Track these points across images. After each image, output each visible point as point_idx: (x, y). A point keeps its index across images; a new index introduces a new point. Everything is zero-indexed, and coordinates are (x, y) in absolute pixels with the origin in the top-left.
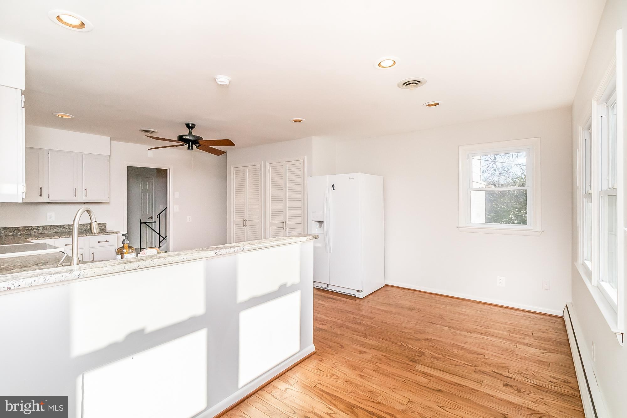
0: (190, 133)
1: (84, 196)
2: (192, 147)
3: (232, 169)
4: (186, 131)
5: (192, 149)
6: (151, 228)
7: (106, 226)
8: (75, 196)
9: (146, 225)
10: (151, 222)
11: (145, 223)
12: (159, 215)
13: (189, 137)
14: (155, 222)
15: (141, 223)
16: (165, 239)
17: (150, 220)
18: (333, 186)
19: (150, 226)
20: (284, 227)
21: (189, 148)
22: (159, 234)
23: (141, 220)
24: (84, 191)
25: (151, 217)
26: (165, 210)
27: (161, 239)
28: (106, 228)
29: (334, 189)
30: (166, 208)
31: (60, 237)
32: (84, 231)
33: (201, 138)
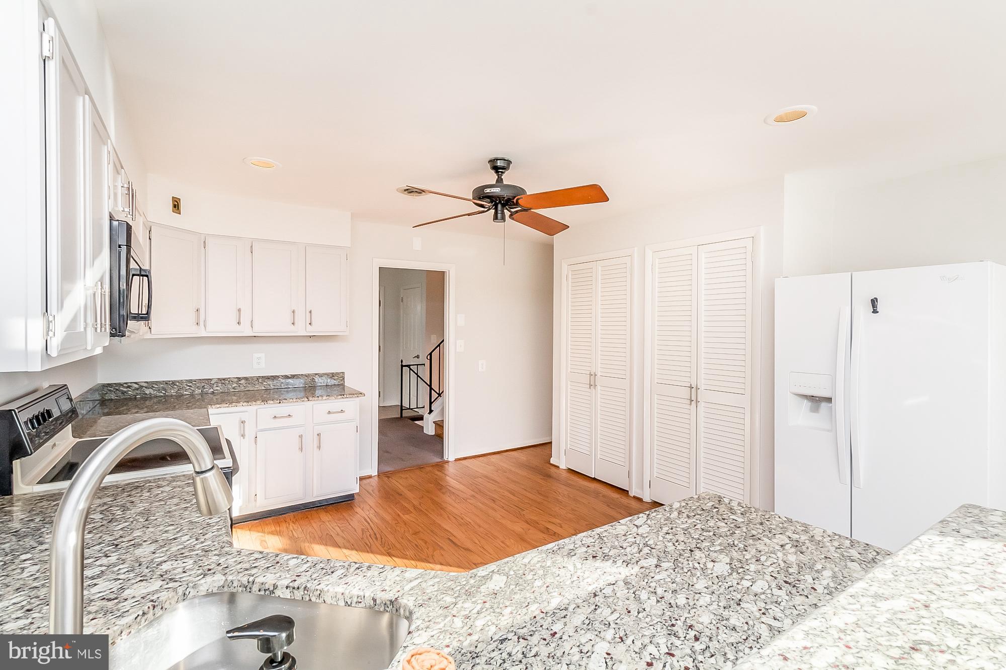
0: (500, 180)
1: (308, 324)
2: (503, 213)
3: (565, 267)
4: (491, 178)
5: (503, 219)
6: (417, 374)
7: (344, 379)
8: (293, 324)
9: (410, 369)
10: (417, 365)
11: (408, 366)
12: (431, 354)
13: (497, 190)
14: (424, 364)
15: (402, 366)
16: (441, 396)
17: (417, 361)
18: (874, 302)
19: (416, 372)
20: (694, 398)
21: (496, 218)
22: (430, 386)
23: (402, 361)
24: (308, 314)
25: (418, 355)
26: (439, 345)
27: (434, 395)
28: (344, 382)
29: (875, 312)
30: (443, 341)
31: (266, 403)
32: (310, 387)
33: (522, 191)
